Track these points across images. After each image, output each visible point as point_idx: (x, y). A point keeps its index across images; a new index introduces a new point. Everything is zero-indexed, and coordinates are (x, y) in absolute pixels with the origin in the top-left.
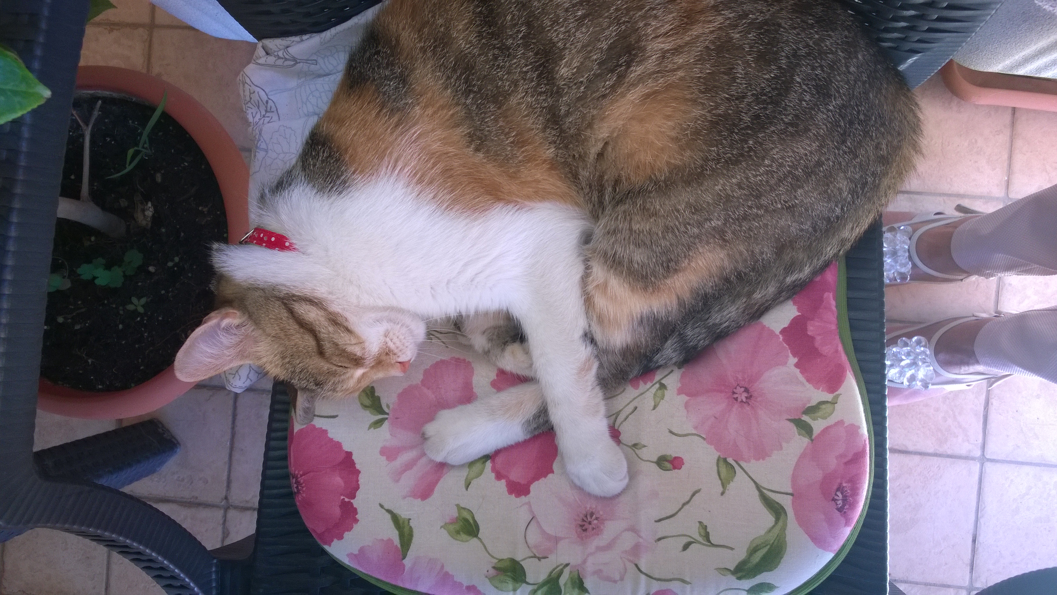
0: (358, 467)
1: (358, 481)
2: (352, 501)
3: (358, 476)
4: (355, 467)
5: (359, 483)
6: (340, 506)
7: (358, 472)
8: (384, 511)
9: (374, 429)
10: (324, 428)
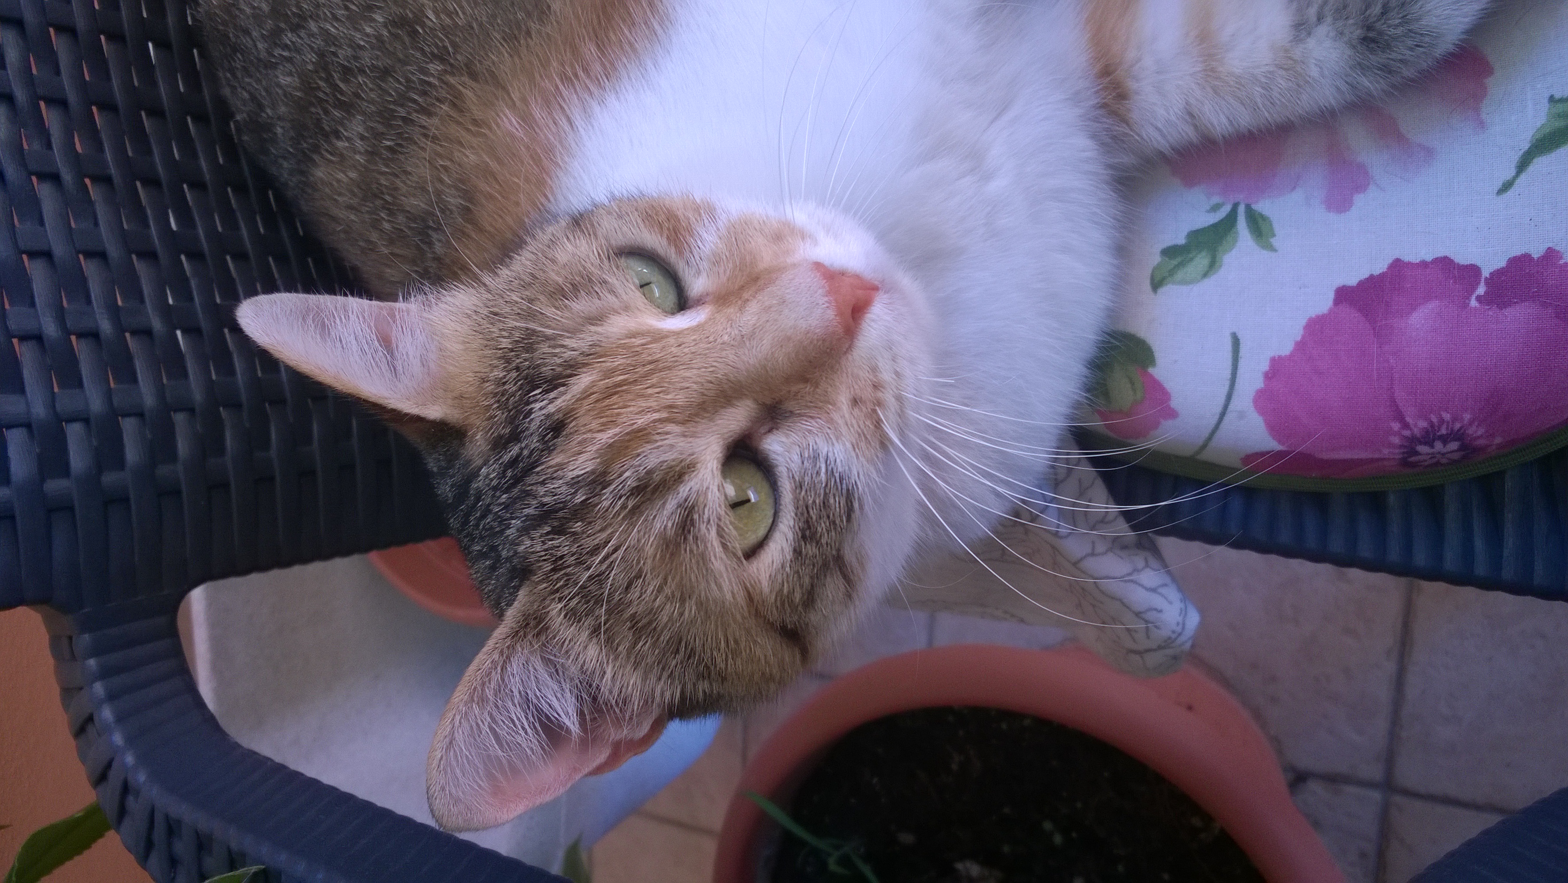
0: (1380, 267)
1: (1424, 264)
2: (1486, 273)
3: (1409, 264)
4: (1382, 276)
5: (1429, 258)
6: (1503, 305)
7: (1397, 265)
8: (1523, 177)
9: (1274, 235)
10: (1265, 366)
